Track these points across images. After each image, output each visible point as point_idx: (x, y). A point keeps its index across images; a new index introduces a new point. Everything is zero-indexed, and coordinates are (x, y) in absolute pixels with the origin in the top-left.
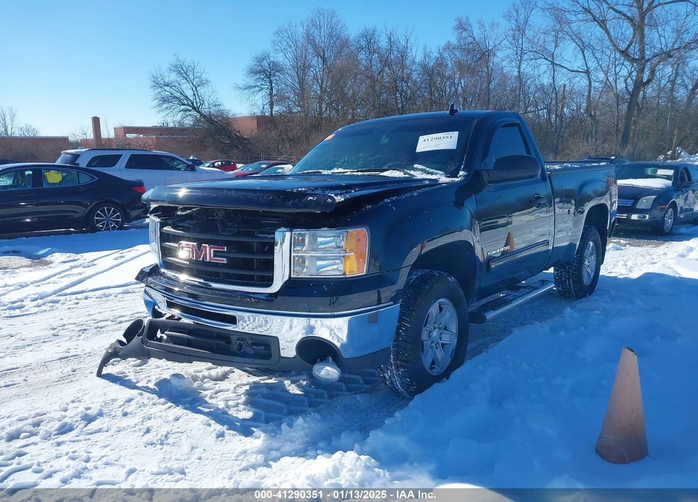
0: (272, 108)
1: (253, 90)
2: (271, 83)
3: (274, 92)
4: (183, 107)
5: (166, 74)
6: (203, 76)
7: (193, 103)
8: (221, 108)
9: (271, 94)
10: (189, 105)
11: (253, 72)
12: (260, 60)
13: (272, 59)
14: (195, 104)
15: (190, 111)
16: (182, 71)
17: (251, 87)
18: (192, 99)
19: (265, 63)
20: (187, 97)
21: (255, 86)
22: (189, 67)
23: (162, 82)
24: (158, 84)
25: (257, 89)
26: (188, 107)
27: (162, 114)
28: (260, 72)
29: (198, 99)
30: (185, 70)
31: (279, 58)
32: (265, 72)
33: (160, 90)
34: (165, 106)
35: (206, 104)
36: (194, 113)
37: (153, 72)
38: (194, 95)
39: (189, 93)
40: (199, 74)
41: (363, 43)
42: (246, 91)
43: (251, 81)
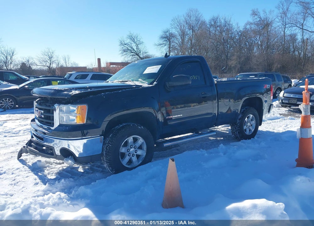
0: (170, 53)
1: (162, 46)
2: (170, 42)
3: (171, 46)
4: (132, 54)
5: (125, 39)
6: (141, 40)
7: (136, 52)
8: (148, 54)
9: (170, 48)
10: (134, 53)
11: (162, 37)
12: (165, 32)
13: (171, 32)
14: (137, 53)
15: (135, 55)
16: (132, 39)
17: (161, 44)
18: (136, 50)
19: (168, 34)
20: (133, 49)
21: (163, 44)
22: (135, 36)
23: (124, 43)
24: (122, 44)
25: (164, 45)
26: (134, 54)
27: (123, 57)
28: (165, 38)
29: (138, 50)
30: (133, 37)
31: (174, 31)
32: (168, 38)
33: (123, 46)
34: (125, 53)
35: (142, 52)
36: (136, 56)
37: (120, 39)
38: (137, 48)
39: (135, 48)
40: (139, 40)
41: (213, 23)
42: (159, 46)
43: (161, 42)
